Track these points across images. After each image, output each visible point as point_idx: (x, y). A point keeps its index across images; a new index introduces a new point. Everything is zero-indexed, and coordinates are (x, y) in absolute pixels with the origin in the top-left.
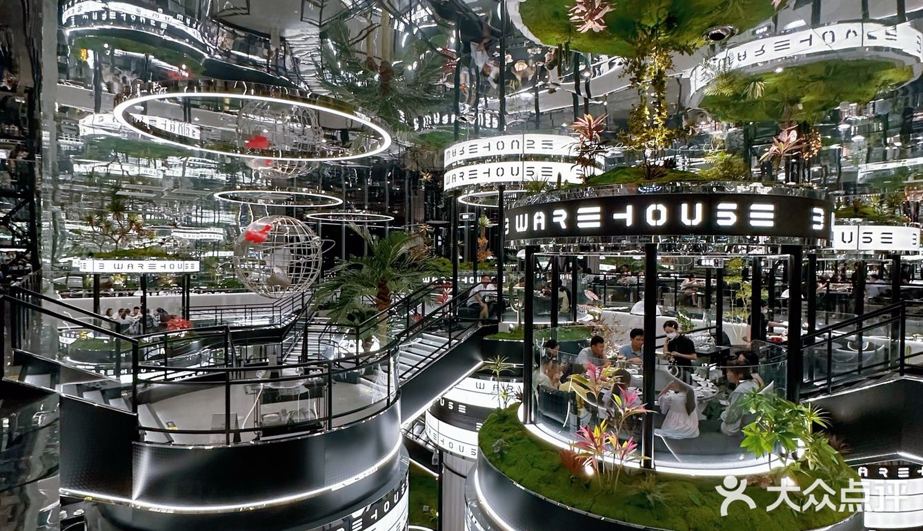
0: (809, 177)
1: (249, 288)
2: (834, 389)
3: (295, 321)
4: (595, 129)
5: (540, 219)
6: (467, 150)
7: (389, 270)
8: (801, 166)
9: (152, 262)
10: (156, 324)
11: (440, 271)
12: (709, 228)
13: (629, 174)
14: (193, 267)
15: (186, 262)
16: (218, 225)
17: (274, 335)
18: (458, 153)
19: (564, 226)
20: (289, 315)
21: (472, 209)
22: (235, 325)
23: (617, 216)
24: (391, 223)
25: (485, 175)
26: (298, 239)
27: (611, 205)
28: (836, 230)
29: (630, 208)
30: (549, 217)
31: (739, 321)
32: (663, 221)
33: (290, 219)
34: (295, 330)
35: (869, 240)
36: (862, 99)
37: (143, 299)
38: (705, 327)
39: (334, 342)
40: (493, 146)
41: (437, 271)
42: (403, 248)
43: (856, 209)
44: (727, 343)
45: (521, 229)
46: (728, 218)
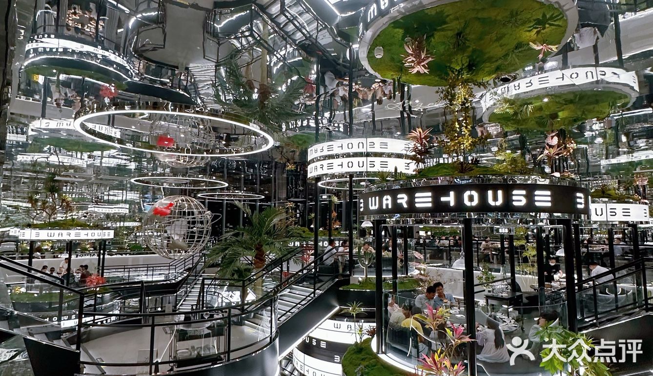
0: (567, 168)
1: (154, 251)
2: (600, 323)
3: (188, 276)
4: (424, 138)
5: (387, 201)
6: (325, 149)
7: (265, 237)
8: (561, 161)
9: (78, 231)
10: (76, 280)
11: (302, 237)
12: (508, 207)
13: (447, 169)
14: (109, 235)
15: (104, 231)
16: (126, 202)
17: (170, 288)
18: (319, 150)
19: (405, 206)
20: (181, 273)
21: (328, 191)
22: (136, 280)
23: (443, 199)
24: (261, 200)
25: (339, 167)
26: (193, 214)
27: (438, 191)
28: (592, 207)
29: (452, 193)
30: (394, 199)
31: (526, 274)
32: (475, 202)
33: (188, 198)
34: (187, 284)
35: (614, 214)
36: (600, 116)
37: (68, 260)
38: (502, 278)
39: (218, 293)
40: (345, 146)
41: (301, 238)
42: (275, 220)
43: (603, 192)
44: (519, 290)
45: (373, 207)
46: (520, 201)
